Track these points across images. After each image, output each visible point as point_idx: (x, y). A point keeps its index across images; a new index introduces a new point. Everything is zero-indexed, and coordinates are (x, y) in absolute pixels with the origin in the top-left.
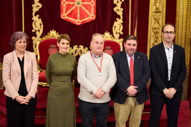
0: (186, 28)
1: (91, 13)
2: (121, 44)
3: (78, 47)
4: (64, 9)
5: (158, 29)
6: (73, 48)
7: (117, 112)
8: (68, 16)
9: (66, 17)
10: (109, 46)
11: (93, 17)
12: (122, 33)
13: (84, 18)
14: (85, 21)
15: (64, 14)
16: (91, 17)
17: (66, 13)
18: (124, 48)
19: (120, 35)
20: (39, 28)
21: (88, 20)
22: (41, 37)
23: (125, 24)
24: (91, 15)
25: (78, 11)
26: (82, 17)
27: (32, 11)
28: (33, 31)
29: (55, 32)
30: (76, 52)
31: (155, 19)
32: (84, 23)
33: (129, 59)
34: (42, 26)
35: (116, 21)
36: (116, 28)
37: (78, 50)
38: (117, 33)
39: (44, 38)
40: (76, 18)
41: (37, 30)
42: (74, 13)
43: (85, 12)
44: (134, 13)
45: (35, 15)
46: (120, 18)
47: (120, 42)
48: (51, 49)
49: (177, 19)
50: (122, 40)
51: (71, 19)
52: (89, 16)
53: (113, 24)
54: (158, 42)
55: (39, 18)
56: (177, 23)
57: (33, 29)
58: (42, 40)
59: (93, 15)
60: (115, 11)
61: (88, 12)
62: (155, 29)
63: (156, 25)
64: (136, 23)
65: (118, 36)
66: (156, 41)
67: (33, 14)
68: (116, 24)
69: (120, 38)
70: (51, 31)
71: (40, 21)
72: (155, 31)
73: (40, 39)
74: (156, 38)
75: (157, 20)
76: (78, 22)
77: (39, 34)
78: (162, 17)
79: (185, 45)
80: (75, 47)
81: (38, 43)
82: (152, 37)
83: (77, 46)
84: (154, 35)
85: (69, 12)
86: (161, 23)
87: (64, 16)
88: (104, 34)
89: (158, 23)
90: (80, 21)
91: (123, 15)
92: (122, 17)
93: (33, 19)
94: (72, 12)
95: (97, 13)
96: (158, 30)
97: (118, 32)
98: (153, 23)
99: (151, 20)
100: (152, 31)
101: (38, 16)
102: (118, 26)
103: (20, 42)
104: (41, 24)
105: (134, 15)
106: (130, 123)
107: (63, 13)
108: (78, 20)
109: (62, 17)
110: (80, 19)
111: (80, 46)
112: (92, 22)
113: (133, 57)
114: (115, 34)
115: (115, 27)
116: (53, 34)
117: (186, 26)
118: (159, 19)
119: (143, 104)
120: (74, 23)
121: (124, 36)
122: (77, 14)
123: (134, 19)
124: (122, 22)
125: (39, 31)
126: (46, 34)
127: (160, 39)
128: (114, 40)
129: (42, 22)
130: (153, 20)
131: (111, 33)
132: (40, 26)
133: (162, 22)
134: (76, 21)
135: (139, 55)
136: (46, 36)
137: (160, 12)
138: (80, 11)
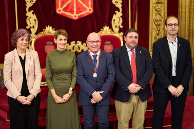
0: (190, 19)
1: (88, 7)
2: (121, 39)
3: (76, 43)
4: (60, 4)
5: (160, 20)
6: (70, 44)
7: (120, 110)
8: (64, 10)
9: (62, 12)
10: (109, 41)
11: (90, 10)
12: (122, 27)
13: (81, 12)
14: (82, 15)
15: (60, 8)
16: (88, 11)
17: (61, 7)
18: (124, 42)
19: (120, 28)
20: (34, 24)
21: (85, 14)
22: (37, 33)
23: (125, 17)
24: (88, 9)
25: (75, 5)
26: (79, 11)
27: (26, 7)
28: (28, 27)
29: (51, 28)
30: (73, 48)
31: (156, 10)
32: (81, 17)
33: (130, 54)
34: (37, 22)
35: (115, 14)
36: (115, 22)
37: (76, 46)
38: (116, 27)
39: (40, 35)
40: (72, 12)
41: (32, 26)
42: (70, 7)
43: (82, 5)
44: (134, 5)
45: (29, 11)
46: (119, 11)
47: (119, 36)
48: (47, 47)
49: (180, 10)
50: (122, 34)
51: (67, 14)
52: (86, 10)
53: (112, 17)
54: (160, 34)
55: (33, 13)
56: (180, 14)
57: (27, 25)
58: (37, 37)
59: (90, 8)
60: (114, 3)
61: (84, 5)
62: (157, 21)
63: (158, 17)
64: (137, 15)
65: (118, 29)
66: (158, 34)
67: (27, 10)
68: (115, 17)
69: (119, 32)
70: (46, 27)
71: (34, 17)
72: (156, 23)
73: (35, 36)
74: (158, 31)
75: (158, 12)
76: (75, 17)
77: (34, 31)
78: (163, 8)
79: (189, 37)
80: (73, 43)
81: (33, 40)
82: (154, 30)
83: (74, 42)
84: (155, 27)
85: (65, 6)
86: (162, 15)
87: (60, 11)
88: (103, 28)
89: (160, 15)
90: (77, 15)
91: (122, 7)
92: (121, 10)
93: (27, 15)
94: (68, 6)
95: (94, 7)
96: (160, 22)
97: (118, 26)
98: (154, 15)
99: (153, 11)
100: (154, 24)
101: (32, 11)
102: (117, 19)
103: (22, 40)
104: (35, 20)
105: (134, 7)
106: (133, 122)
107: (58, 7)
108: (75, 14)
109: (58, 12)
110: (77, 14)
111: (78, 42)
112: (90, 16)
113: (134, 52)
114: (114, 28)
115: (114, 20)
116: (49, 30)
117: (190, 17)
118: (161, 10)
119: (147, 101)
120: (70, 17)
121: (124, 30)
122: (73, 8)
123: (134, 11)
124: (121, 15)
125: (34, 27)
126: (42, 31)
127: (162, 32)
128: (114, 35)
129: (37, 17)
130: (154, 12)
131: (111, 27)
132: (34, 22)
133: (164, 13)
134: (73, 15)
135: (141, 50)
136: (42, 33)
137: (162, 3)
138: (77, 4)
